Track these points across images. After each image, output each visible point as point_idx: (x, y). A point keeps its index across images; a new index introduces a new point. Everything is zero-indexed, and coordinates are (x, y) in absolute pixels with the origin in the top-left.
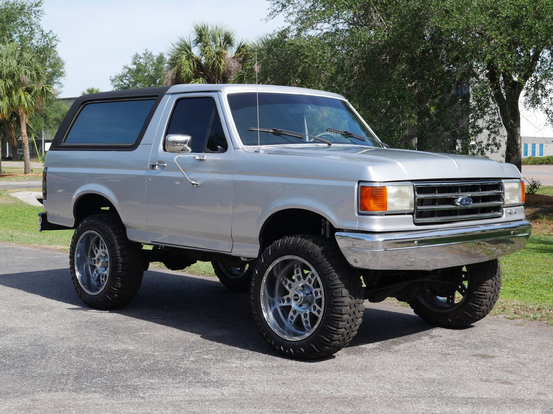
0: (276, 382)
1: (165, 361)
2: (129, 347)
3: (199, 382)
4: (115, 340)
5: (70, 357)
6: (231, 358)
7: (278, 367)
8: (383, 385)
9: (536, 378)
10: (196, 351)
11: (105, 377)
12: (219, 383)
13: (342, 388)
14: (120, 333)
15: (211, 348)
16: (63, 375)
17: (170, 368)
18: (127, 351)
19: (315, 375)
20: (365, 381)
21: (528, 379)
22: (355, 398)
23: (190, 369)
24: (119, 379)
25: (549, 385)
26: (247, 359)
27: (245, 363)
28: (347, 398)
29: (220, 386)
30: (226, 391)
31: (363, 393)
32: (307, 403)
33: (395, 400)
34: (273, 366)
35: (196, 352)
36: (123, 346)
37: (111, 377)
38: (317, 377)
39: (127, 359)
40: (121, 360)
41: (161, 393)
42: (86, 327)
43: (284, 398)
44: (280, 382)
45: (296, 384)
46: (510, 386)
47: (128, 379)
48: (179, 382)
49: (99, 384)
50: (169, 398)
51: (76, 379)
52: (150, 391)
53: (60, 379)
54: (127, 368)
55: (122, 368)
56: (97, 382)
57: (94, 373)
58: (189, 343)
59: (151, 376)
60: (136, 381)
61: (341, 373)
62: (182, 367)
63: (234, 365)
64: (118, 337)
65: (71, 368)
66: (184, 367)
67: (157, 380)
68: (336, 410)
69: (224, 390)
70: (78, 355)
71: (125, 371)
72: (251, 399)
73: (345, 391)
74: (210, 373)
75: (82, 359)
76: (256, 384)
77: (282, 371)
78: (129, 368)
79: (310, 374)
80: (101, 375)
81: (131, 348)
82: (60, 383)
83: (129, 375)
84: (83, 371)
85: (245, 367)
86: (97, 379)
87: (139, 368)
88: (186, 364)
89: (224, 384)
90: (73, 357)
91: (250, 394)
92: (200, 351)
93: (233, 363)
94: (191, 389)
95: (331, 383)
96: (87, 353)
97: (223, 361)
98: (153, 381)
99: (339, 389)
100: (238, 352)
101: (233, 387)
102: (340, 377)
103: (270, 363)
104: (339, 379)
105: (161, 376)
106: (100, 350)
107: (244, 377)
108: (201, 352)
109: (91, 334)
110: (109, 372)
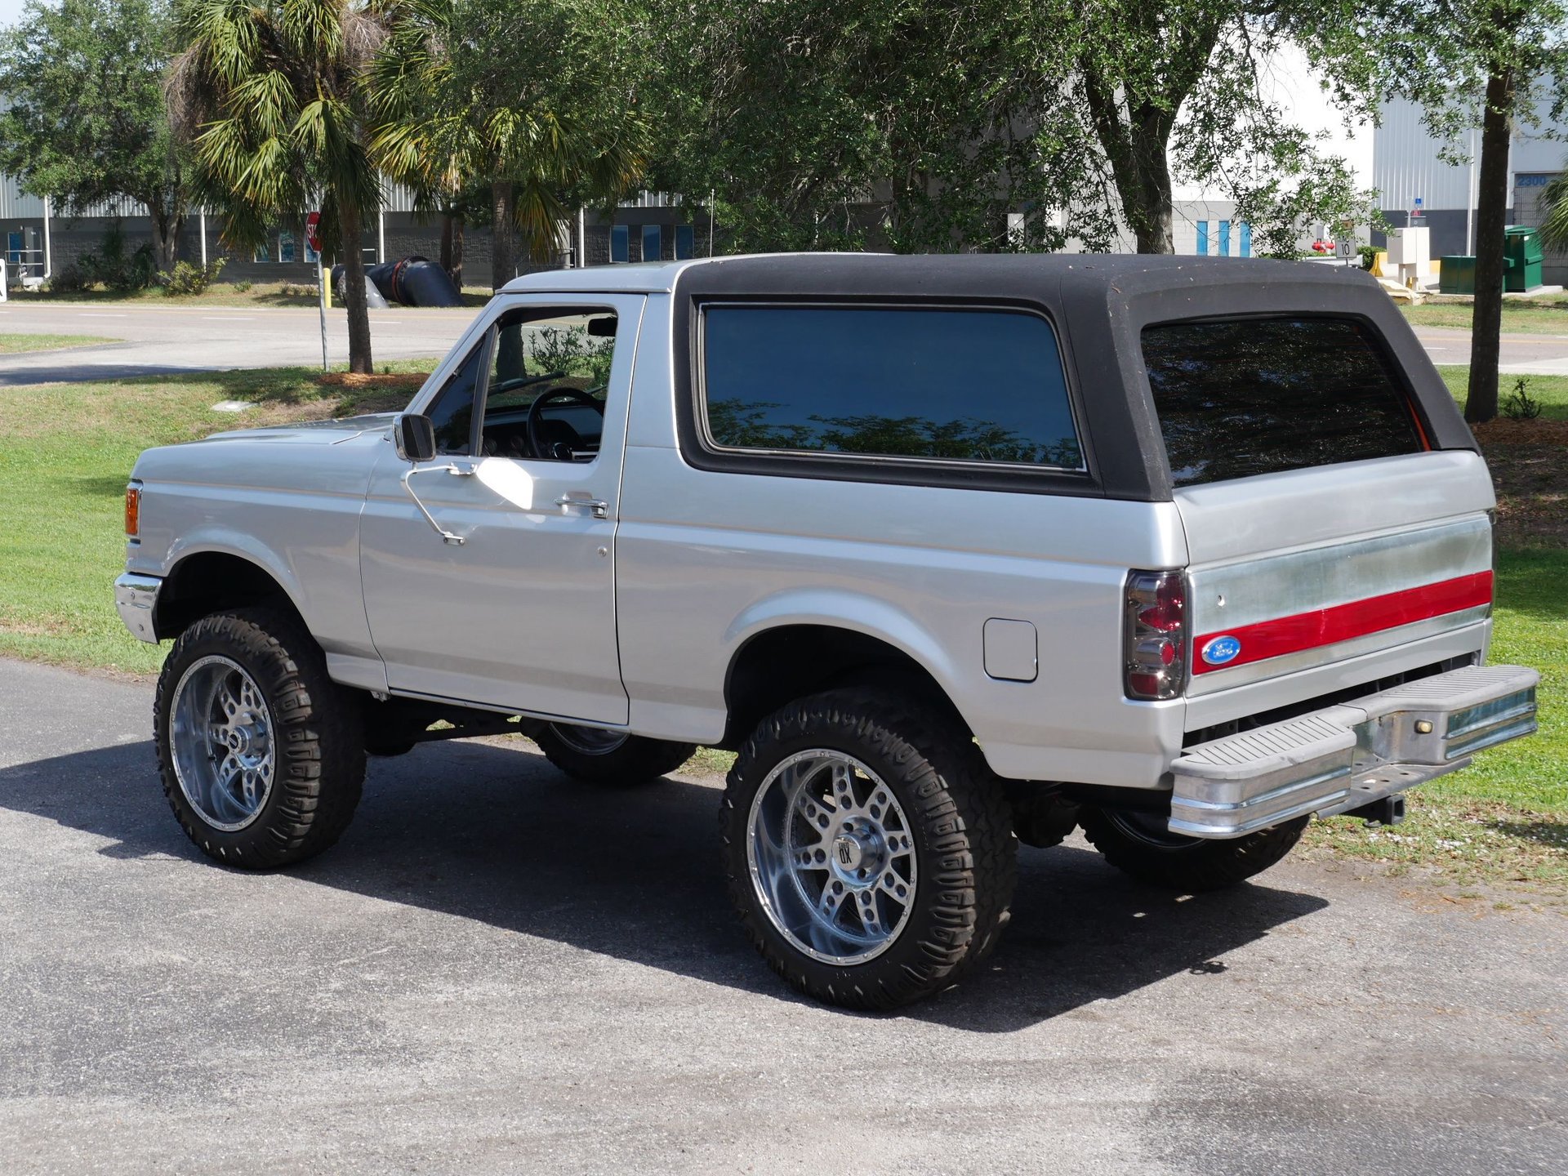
0: (545, 1040)
1: (271, 995)
2: (173, 956)
3: (360, 1052)
4: (134, 937)
5: (29, 993)
6: (432, 977)
7: (549, 999)
8: (799, 1037)
9: (1155, 999)
10: (341, 962)
11: (130, 1048)
12: (411, 1053)
13: (703, 1050)
14: (140, 914)
15: (378, 949)
16: (24, 1048)
17: (285, 1016)
18: (169, 969)
19: (639, 1018)
20: (756, 1028)
21: (1135, 1003)
22: (734, 1078)
23: (336, 1015)
24: (165, 1053)
25: (1182, 1017)
26: (471, 977)
27: (466, 991)
28: (717, 1076)
29: (414, 1061)
30: (431, 1073)
31: (754, 1063)
32: (624, 1097)
33: (827, 1078)
34: (535, 997)
35: (342, 966)
36: (157, 953)
37: (143, 1047)
38: (643, 1022)
39: (174, 993)
40: (158, 996)
41: (274, 1086)
42: (52, 900)
43: (569, 1084)
44: (558, 1041)
45: (594, 1045)
46: (1093, 1025)
47: (187, 1052)
48: (313, 1055)
49: (118, 1069)
50: (294, 1099)
51: (59, 1056)
52: (247, 1082)
53: (19, 1059)
54: (179, 1019)
55: (166, 1020)
56: (111, 1065)
57: (100, 1038)
58: (320, 936)
59: (241, 1039)
60: (206, 1057)
61: (701, 1008)
62: (314, 1010)
63: (441, 998)
64: (137, 927)
65: (40, 1027)
66: (318, 1010)
67: (260, 1052)
68: (690, 1111)
69: (424, 1072)
70: (46, 987)
71: (176, 1030)
72: (490, 1091)
73: (711, 1060)
74: (384, 1023)
75: (60, 999)
76: (499, 1050)
77: (558, 1008)
78: (184, 1018)
79: (626, 1016)
80: (118, 1042)
81: (177, 958)
82: (21, 1070)
83: (188, 1039)
84: (70, 1033)
85: (469, 1003)
86: (111, 1056)
87: (208, 1019)
88: (324, 1000)
89: (422, 1054)
90: (36, 993)
91: (487, 1078)
92: (352, 960)
93: (437, 992)
94: (345, 1072)
95: (678, 1039)
96: (70, 979)
97: (414, 988)
98: (248, 1054)
99: (698, 1054)
100: (447, 960)
101: (446, 1061)
102: (699, 1021)
103: (529, 988)
104: (695, 1024)
105: (266, 1038)
106: (99, 970)
107: (469, 1033)
108: (355, 964)
109: (68, 921)
110: (136, 1034)
